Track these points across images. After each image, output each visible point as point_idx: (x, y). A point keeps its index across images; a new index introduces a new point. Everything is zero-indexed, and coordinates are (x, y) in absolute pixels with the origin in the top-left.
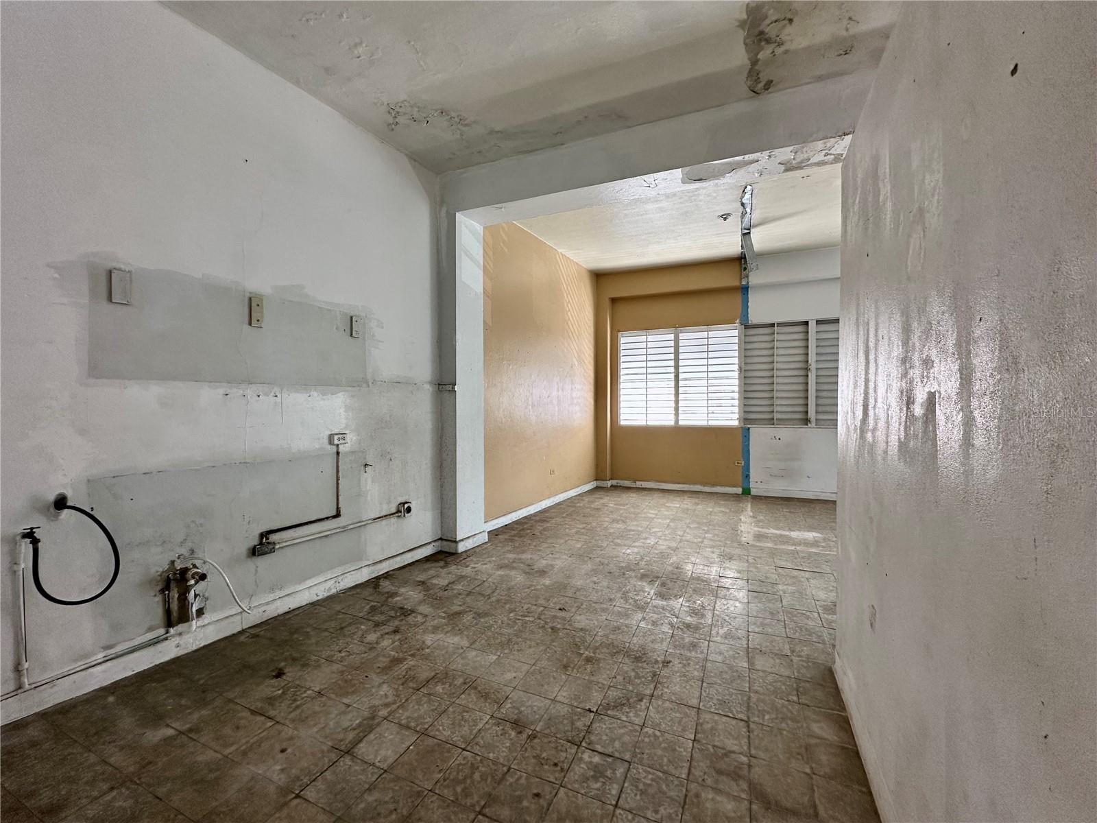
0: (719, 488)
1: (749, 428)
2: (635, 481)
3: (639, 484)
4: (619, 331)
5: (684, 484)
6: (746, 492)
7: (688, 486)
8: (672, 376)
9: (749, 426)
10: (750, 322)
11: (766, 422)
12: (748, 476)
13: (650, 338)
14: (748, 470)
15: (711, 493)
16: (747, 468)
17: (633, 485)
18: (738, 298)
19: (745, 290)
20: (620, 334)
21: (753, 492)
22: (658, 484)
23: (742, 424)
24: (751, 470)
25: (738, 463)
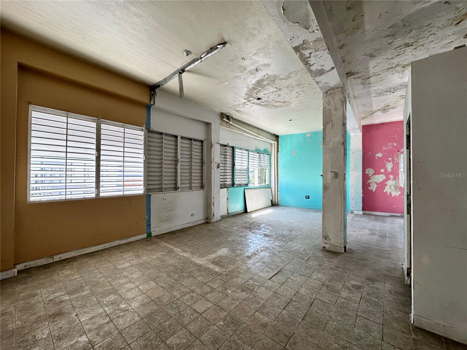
0: (132, 238)
1: (150, 195)
2: (52, 256)
3: (57, 258)
4: (30, 103)
5: (104, 243)
6: (149, 235)
7: (109, 244)
8: (94, 158)
9: (150, 193)
10: (151, 129)
11: (157, 190)
12: (149, 225)
13: (70, 120)
14: (150, 221)
15: (127, 243)
16: (149, 220)
17: (50, 261)
18: (144, 111)
19: (148, 107)
20: (31, 107)
21: (153, 234)
22: (80, 250)
23: (146, 192)
24: (151, 221)
25: (144, 218)
